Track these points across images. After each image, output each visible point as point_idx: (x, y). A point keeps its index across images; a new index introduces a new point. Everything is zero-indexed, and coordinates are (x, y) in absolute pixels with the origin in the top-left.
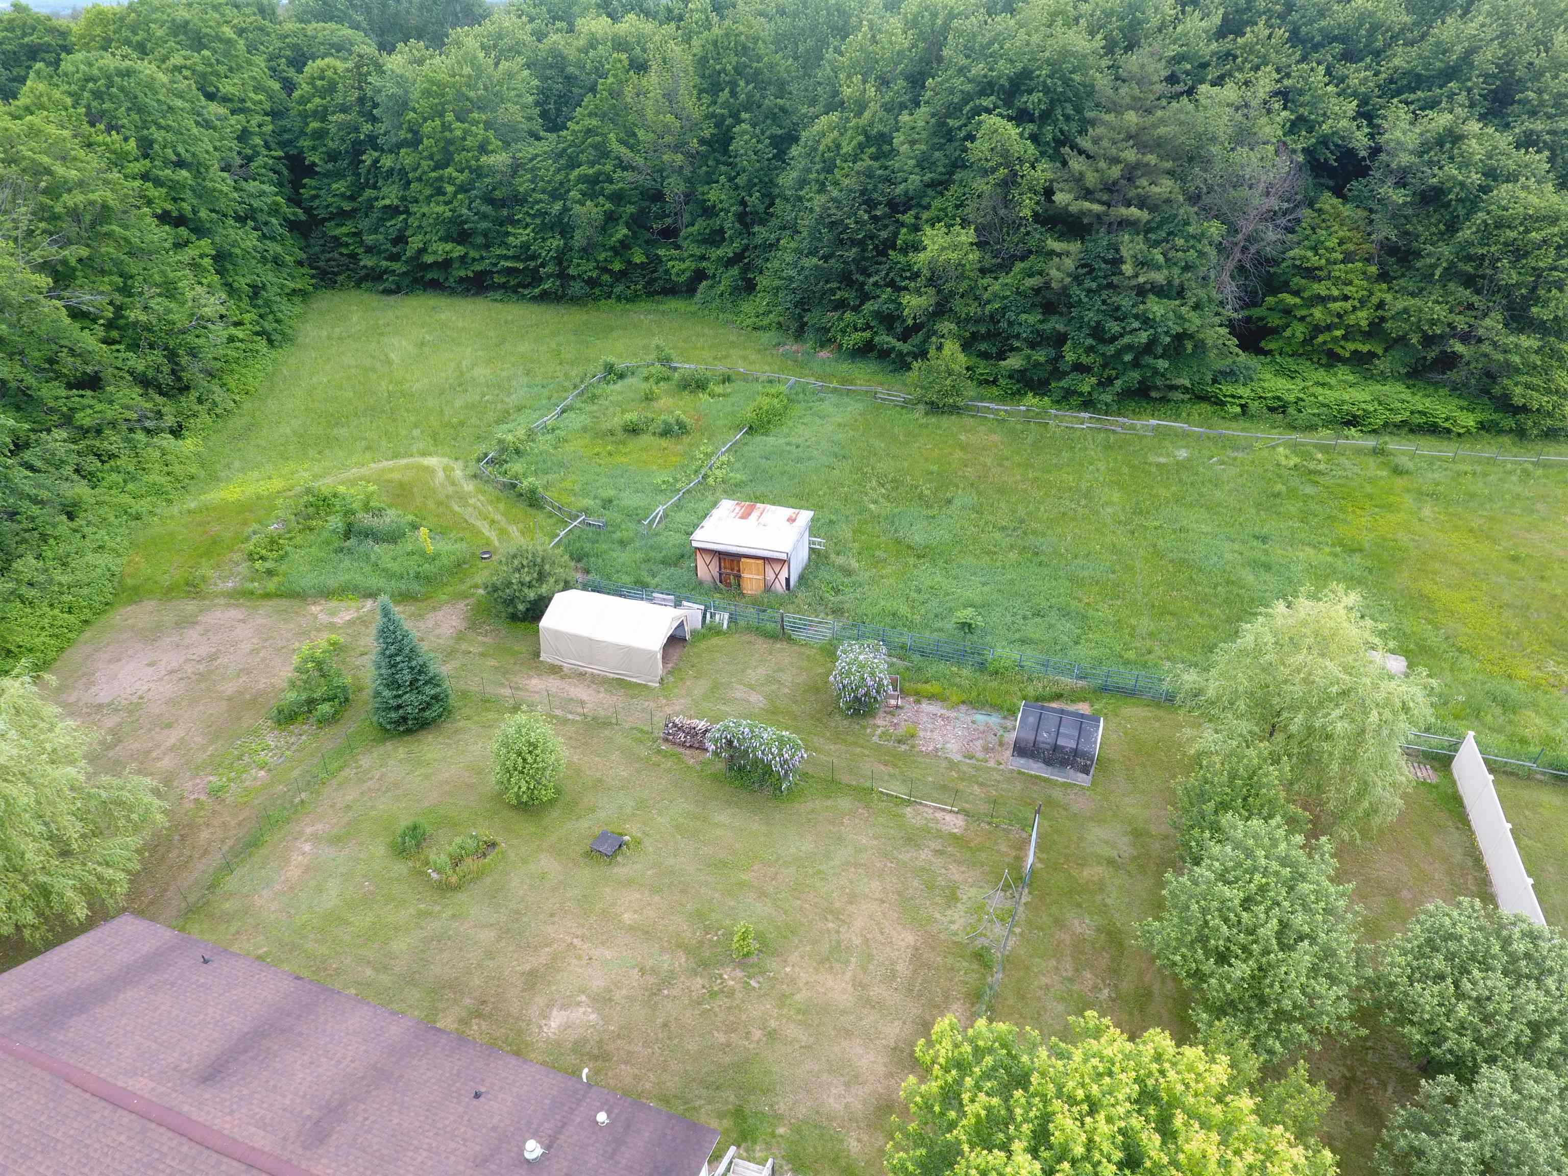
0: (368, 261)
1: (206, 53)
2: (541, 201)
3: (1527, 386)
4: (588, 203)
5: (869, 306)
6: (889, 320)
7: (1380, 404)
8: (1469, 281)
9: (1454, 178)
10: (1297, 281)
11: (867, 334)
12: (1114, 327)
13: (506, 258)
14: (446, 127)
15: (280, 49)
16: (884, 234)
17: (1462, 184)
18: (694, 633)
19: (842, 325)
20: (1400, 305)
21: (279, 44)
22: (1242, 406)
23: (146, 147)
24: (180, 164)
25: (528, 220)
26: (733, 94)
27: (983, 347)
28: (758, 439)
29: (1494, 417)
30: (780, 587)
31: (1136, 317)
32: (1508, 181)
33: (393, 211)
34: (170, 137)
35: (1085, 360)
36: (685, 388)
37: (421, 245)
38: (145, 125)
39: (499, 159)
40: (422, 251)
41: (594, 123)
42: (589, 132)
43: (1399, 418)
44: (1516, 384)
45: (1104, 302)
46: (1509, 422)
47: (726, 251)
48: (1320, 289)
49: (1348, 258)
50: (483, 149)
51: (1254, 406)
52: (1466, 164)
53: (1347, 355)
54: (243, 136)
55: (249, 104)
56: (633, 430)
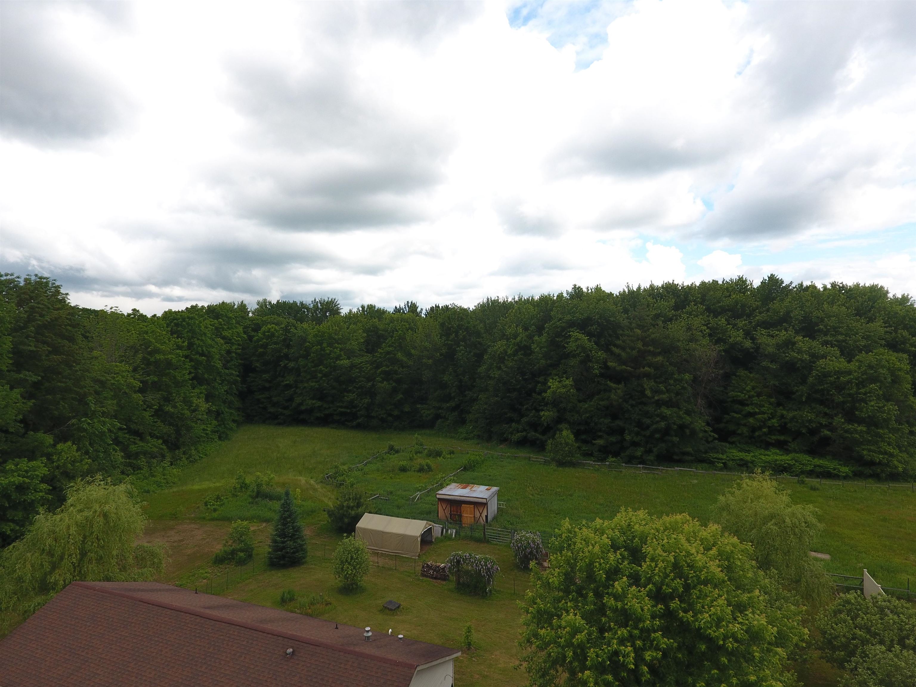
0: (272, 410)
1: (220, 320)
2: (362, 381)
3: (870, 450)
4: (385, 382)
5: (525, 420)
6: (534, 426)
7: (796, 461)
8: (822, 403)
9: (796, 358)
10: (737, 407)
11: (524, 433)
12: (648, 421)
13: (341, 407)
14: (323, 349)
15: (250, 325)
16: (530, 386)
17: (801, 360)
18: (437, 538)
19: (511, 430)
20: (791, 415)
21: (250, 323)
22: (723, 463)
23: (190, 346)
24: (202, 354)
25: (355, 390)
26: (457, 336)
27: (583, 437)
28: (469, 473)
29: (860, 469)
30: (482, 521)
31: (658, 416)
32: (822, 358)
33: (288, 387)
34: (201, 343)
35: (637, 439)
36: (430, 456)
37: (301, 401)
38: (193, 337)
39: (345, 362)
40: (301, 404)
41: (391, 349)
42: (388, 353)
43: (809, 468)
44: (863, 450)
45: (640, 410)
46: (868, 471)
47: (452, 404)
48: (749, 409)
49: (759, 395)
50: (338, 358)
51: (730, 464)
52: (800, 352)
53: (773, 441)
54: (229, 352)
55: (233, 341)
56: (403, 469)
